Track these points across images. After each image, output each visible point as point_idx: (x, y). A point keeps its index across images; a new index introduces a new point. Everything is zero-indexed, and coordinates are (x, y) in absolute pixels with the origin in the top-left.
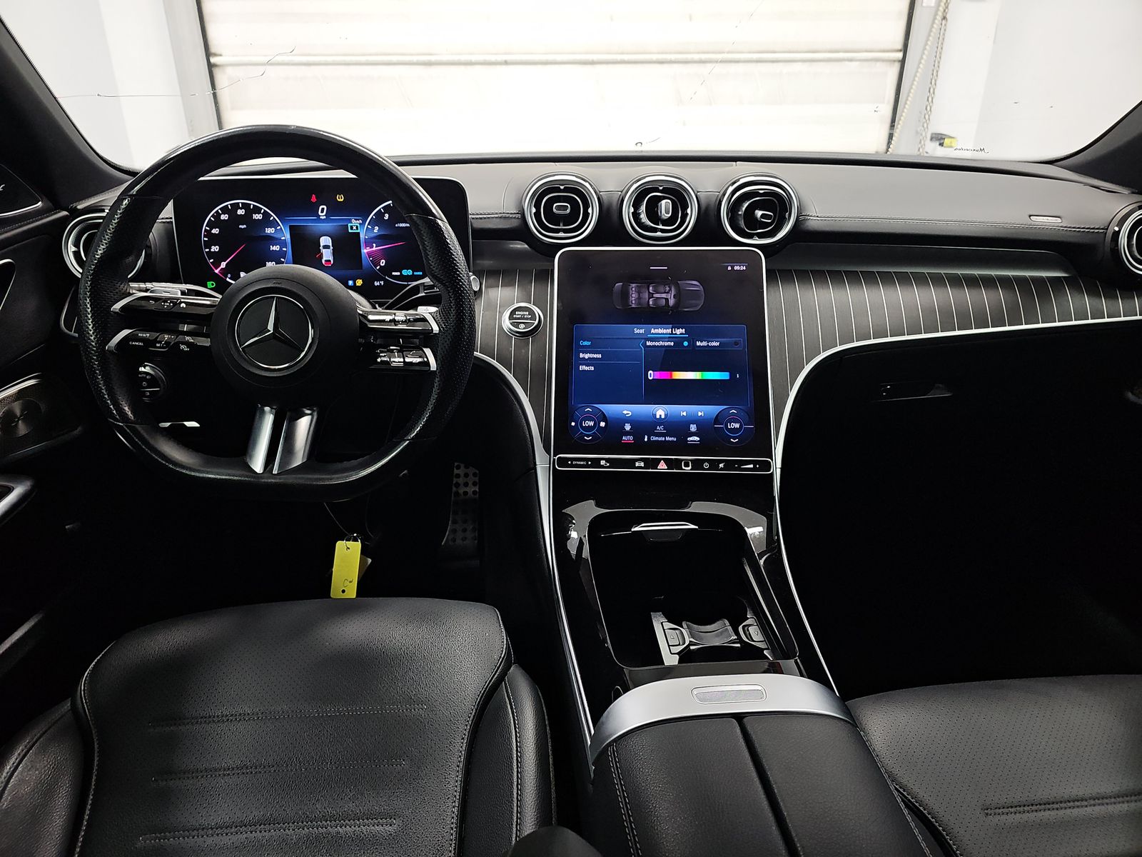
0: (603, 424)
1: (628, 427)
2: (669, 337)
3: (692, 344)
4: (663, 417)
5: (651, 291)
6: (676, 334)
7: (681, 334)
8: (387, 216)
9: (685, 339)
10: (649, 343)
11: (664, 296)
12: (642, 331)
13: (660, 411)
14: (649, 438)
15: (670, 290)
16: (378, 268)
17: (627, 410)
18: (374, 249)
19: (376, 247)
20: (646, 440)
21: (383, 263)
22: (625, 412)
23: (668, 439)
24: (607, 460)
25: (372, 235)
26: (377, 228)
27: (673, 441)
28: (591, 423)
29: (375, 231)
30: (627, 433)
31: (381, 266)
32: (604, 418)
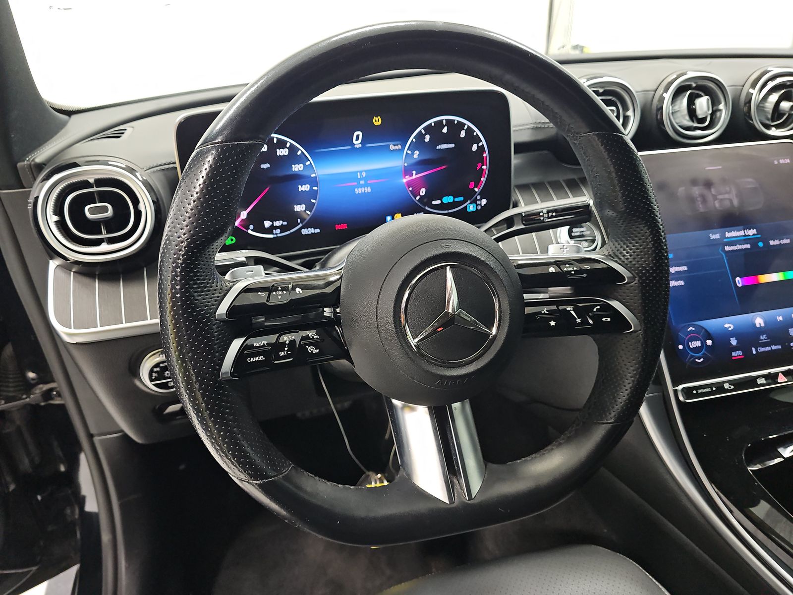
0: (709, 342)
1: (734, 342)
2: (745, 240)
3: (767, 244)
4: (763, 325)
5: (713, 193)
6: (749, 235)
7: (754, 235)
8: (427, 138)
9: (758, 240)
10: (727, 248)
11: (727, 196)
12: (717, 236)
13: (759, 320)
14: (756, 350)
15: (731, 190)
16: (418, 198)
17: (728, 323)
18: (414, 177)
19: (416, 174)
20: (754, 352)
21: (423, 192)
22: (727, 326)
23: (774, 347)
24: (729, 382)
25: (412, 161)
26: (417, 152)
27: (779, 349)
28: (698, 344)
29: (415, 156)
30: (735, 349)
31: (421, 196)
32: (709, 336)
